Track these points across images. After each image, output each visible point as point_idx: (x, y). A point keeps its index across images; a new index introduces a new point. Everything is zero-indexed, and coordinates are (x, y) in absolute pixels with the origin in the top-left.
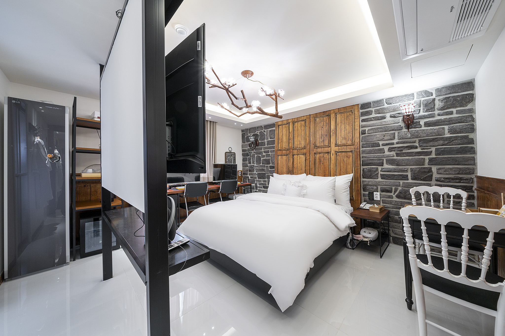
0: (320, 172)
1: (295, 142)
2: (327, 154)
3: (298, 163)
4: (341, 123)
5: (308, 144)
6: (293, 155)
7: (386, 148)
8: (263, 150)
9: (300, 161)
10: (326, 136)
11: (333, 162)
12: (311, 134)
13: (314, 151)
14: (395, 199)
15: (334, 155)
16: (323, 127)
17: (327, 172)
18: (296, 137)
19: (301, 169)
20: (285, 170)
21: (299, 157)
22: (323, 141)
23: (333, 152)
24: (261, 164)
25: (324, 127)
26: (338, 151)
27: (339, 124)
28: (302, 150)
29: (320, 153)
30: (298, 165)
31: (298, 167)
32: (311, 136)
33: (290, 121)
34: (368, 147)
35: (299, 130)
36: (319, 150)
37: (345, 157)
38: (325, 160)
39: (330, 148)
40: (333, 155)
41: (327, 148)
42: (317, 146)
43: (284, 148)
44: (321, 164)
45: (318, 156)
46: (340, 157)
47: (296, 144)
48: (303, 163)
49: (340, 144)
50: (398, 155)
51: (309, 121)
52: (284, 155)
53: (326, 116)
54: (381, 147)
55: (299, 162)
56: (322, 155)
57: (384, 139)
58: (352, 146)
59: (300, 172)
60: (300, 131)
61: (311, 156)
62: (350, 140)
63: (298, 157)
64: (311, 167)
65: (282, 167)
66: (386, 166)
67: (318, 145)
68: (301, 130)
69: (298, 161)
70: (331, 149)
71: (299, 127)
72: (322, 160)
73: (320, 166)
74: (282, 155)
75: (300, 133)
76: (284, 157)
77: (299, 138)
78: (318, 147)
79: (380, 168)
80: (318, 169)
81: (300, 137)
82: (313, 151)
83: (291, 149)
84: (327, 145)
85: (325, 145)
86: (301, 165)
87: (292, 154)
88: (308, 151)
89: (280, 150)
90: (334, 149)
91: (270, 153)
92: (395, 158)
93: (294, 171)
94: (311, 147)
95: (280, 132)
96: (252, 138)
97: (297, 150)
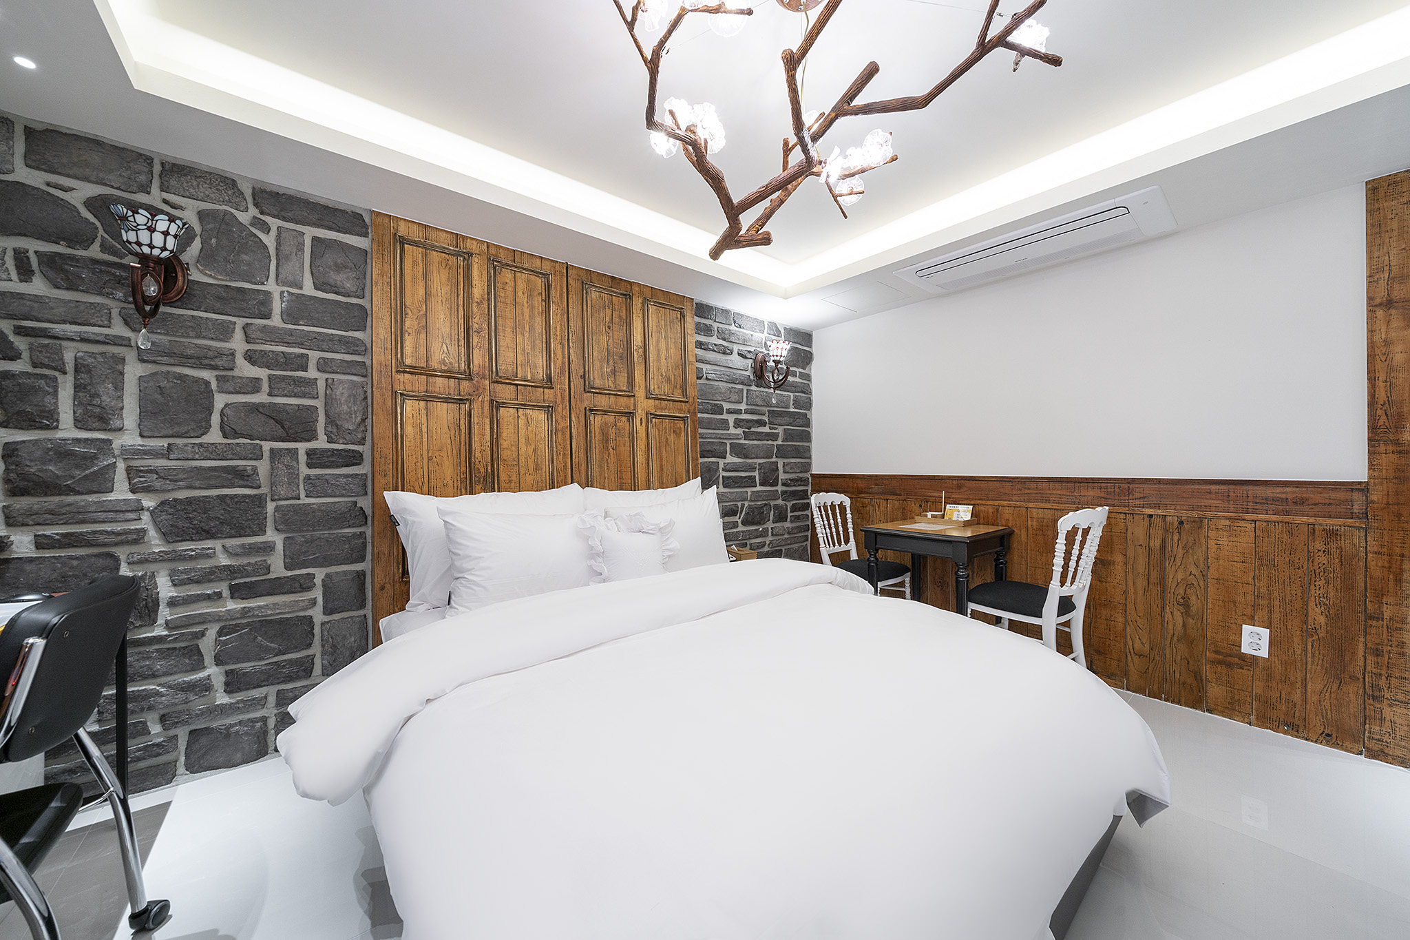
0: (606, 475)
1: (503, 349)
2: (624, 419)
3: (522, 440)
4: (659, 332)
5: (561, 373)
6: (495, 405)
7: (731, 419)
8: (238, 344)
9: (531, 436)
10: (621, 358)
11: (641, 444)
12: (570, 335)
13: (586, 404)
14: (741, 528)
15: (644, 424)
16: (611, 325)
17: (627, 476)
18: (508, 330)
19: (537, 468)
20: (448, 471)
21: (526, 415)
22: (614, 372)
23: (640, 414)
24: (214, 436)
25: (616, 328)
26: (653, 411)
27: (653, 334)
28: (539, 389)
29: (606, 412)
30: (522, 451)
31: (522, 460)
32: (571, 344)
33: (473, 247)
34: (706, 411)
35: (523, 305)
36: (603, 401)
37: (670, 431)
38: (621, 439)
39: (632, 399)
40: (641, 424)
41: (625, 398)
42: (595, 386)
43: (444, 362)
44: (610, 448)
45: (596, 421)
46: (659, 430)
47: (509, 360)
48: (542, 442)
49: (657, 392)
50: (747, 436)
51: (561, 287)
52: (447, 400)
53: (621, 294)
54: (725, 416)
55: (527, 440)
56: (610, 419)
57: (730, 400)
58: (683, 404)
59: (529, 479)
60: (526, 310)
61: (573, 418)
62: (678, 387)
63: (522, 417)
64: (577, 460)
65: (429, 459)
66: (731, 459)
67: (598, 383)
68: (532, 307)
69: (522, 432)
70: (635, 404)
71: (520, 294)
72: (612, 436)
73: (606, 456)
74: (428, 398)
75: (527, 318)
76: (442, 411)
77: (524, 340)
78: (601, 392)
79: (721, 462)
80: (601, 467)
81: (527, 334)
82: (581, 400)
83: (484, 377)
84: (624, 388)
85: (618, 388)
86: (535, 450)
87: (487, 398)
88: (563, 399)
89: (415, 371)
90: (644, 405)
91: (312, 373)
92: (742, 441)
93: (503, 477)
94: (572, 384)
95: (414, 278)
97: (517, 385)
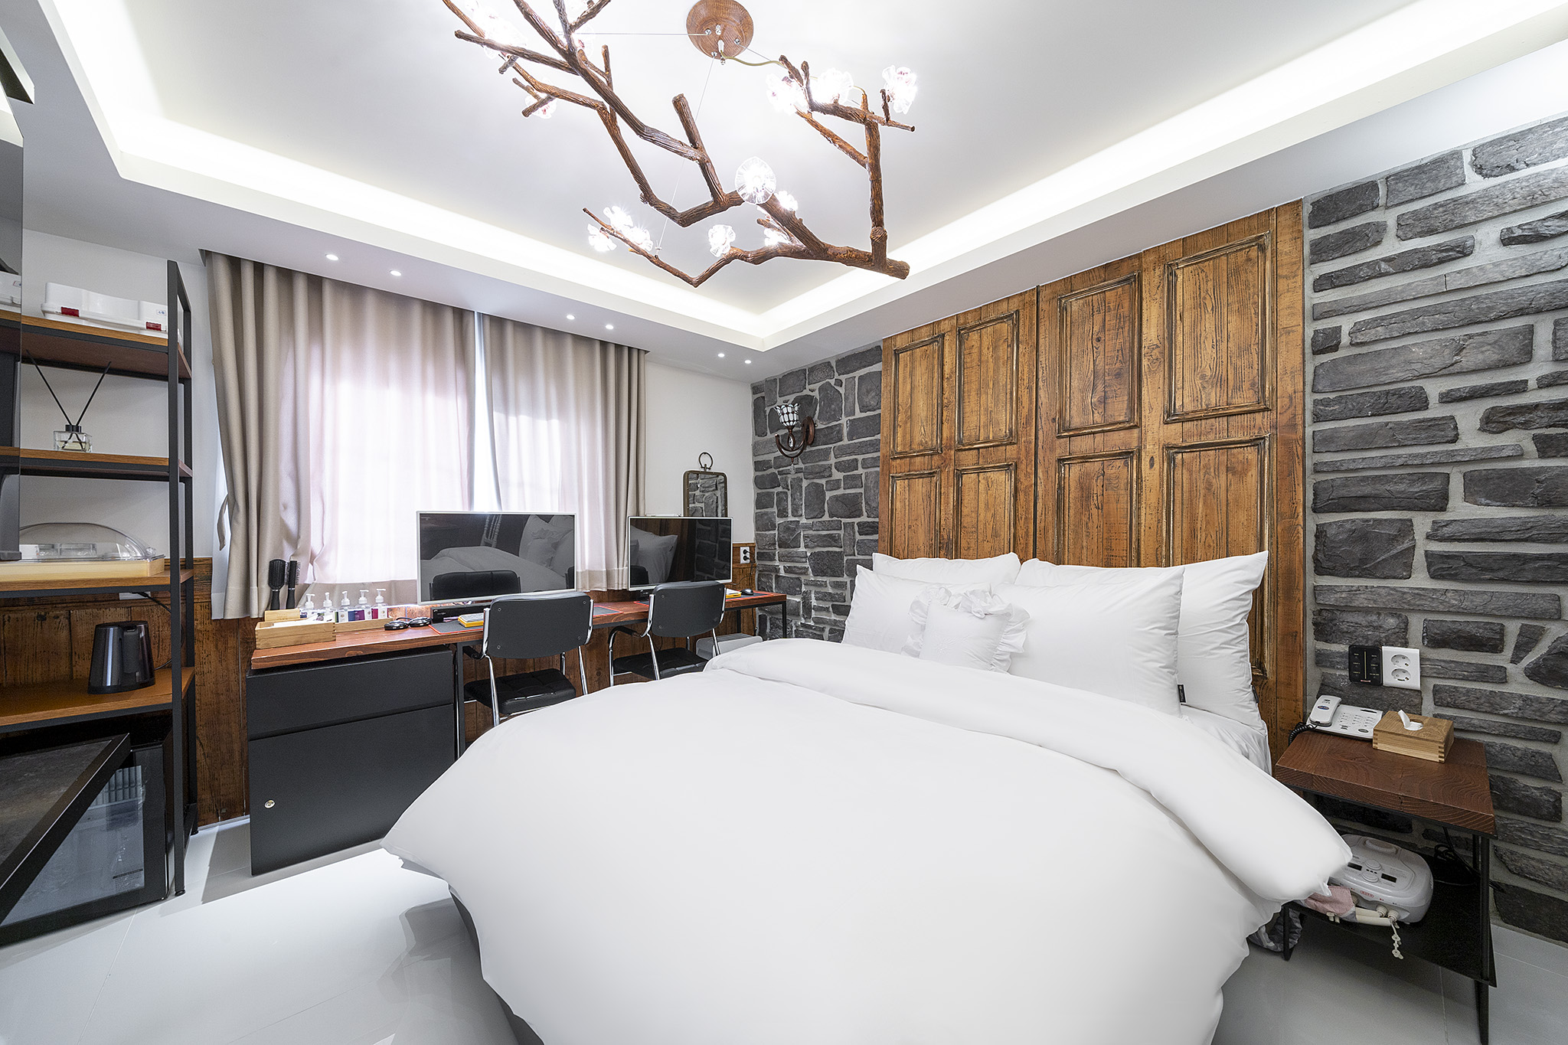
0: (1085, 544)
1: (967, 415)
2: (1119, 463)
3: (982, 505)
4: (1199, 305)
5: (1028, 422)
6: (959, 474)
7: (1469, 417)
8: (832, 461)
9: (991, 500)
10: (1118, 375)
11: (1152, 495)
12: (1040, 373)
13: (1059, 453)
14: (1520, 685)
15: (1156, 466)
16: (1101, 335)
17: (1121, 547)
18: (973, 393)
19: (996, 535)
20: (922, 538)
21: (986, 479)
22: (1104, 401)
23: (1151, 449)
24: (826, 517)
25: (1109, 335)
26: (1179, 442)
27: (1186, 314)
28: (1000, 448)
29: (1085, 459)
30: (981, 517)
31: (981, 526)
32: (1040, 384)
33: (945, 327)
34: (1354, 413)
35: (987, 362)
36: (1082, 445)
37: (1217, 469)
38: (1110, 492)
39: (1136, 431)
40: (1152, 465)
41: (1122, 433)
42: (1073, 426)
43: (921, 443)
44: (1093, 507)
45: (1074, 472)
46: (1190, 472)
47: (973, 425)
48: (1002, 506)
49: (1189, 408)
50: (1545, 446)
51: (1031, 319)
52: (921, 476)
53: (1119, 282)
54: (1436, 411)
55: (987, 505)
56: (1095, 466)
57: (1456, 368)
58: (1258, 416)
59: (987, 546)
60: (991, 365)
61: (1040, 474)
62: (1246, 386)
63: (982, 481)
64: (1043, 524)
65: (910, 527)
66: (1461, 509)
67: (1076, 421)
68: (996, 360)
69: (982, 497)
70: (1140, 438)
71: (985, 351)
72: (1096, 489)
73: (1085, 519)
74: (908, 477)
75: (991, 373)
76: (920, 485)
77: (988, 399)
78: (1078, 433)
79: (1423, 523)
80: (1076, 532)
81: (990, 392)
82: (1052, 450)
83: (951, 449)
84: (1122, 418)
85: (1111, 420)
86: (994, 516)
87: (952, 468)
88: (1027, 452)
89: (903, 456)
90: (1156, 432)
91: (860, 471)
92: (1532, 463)
93: (964, 544)
94: (1040, 432)
95: (905, 378)
96: (788, 413)
97: (978, 449)
